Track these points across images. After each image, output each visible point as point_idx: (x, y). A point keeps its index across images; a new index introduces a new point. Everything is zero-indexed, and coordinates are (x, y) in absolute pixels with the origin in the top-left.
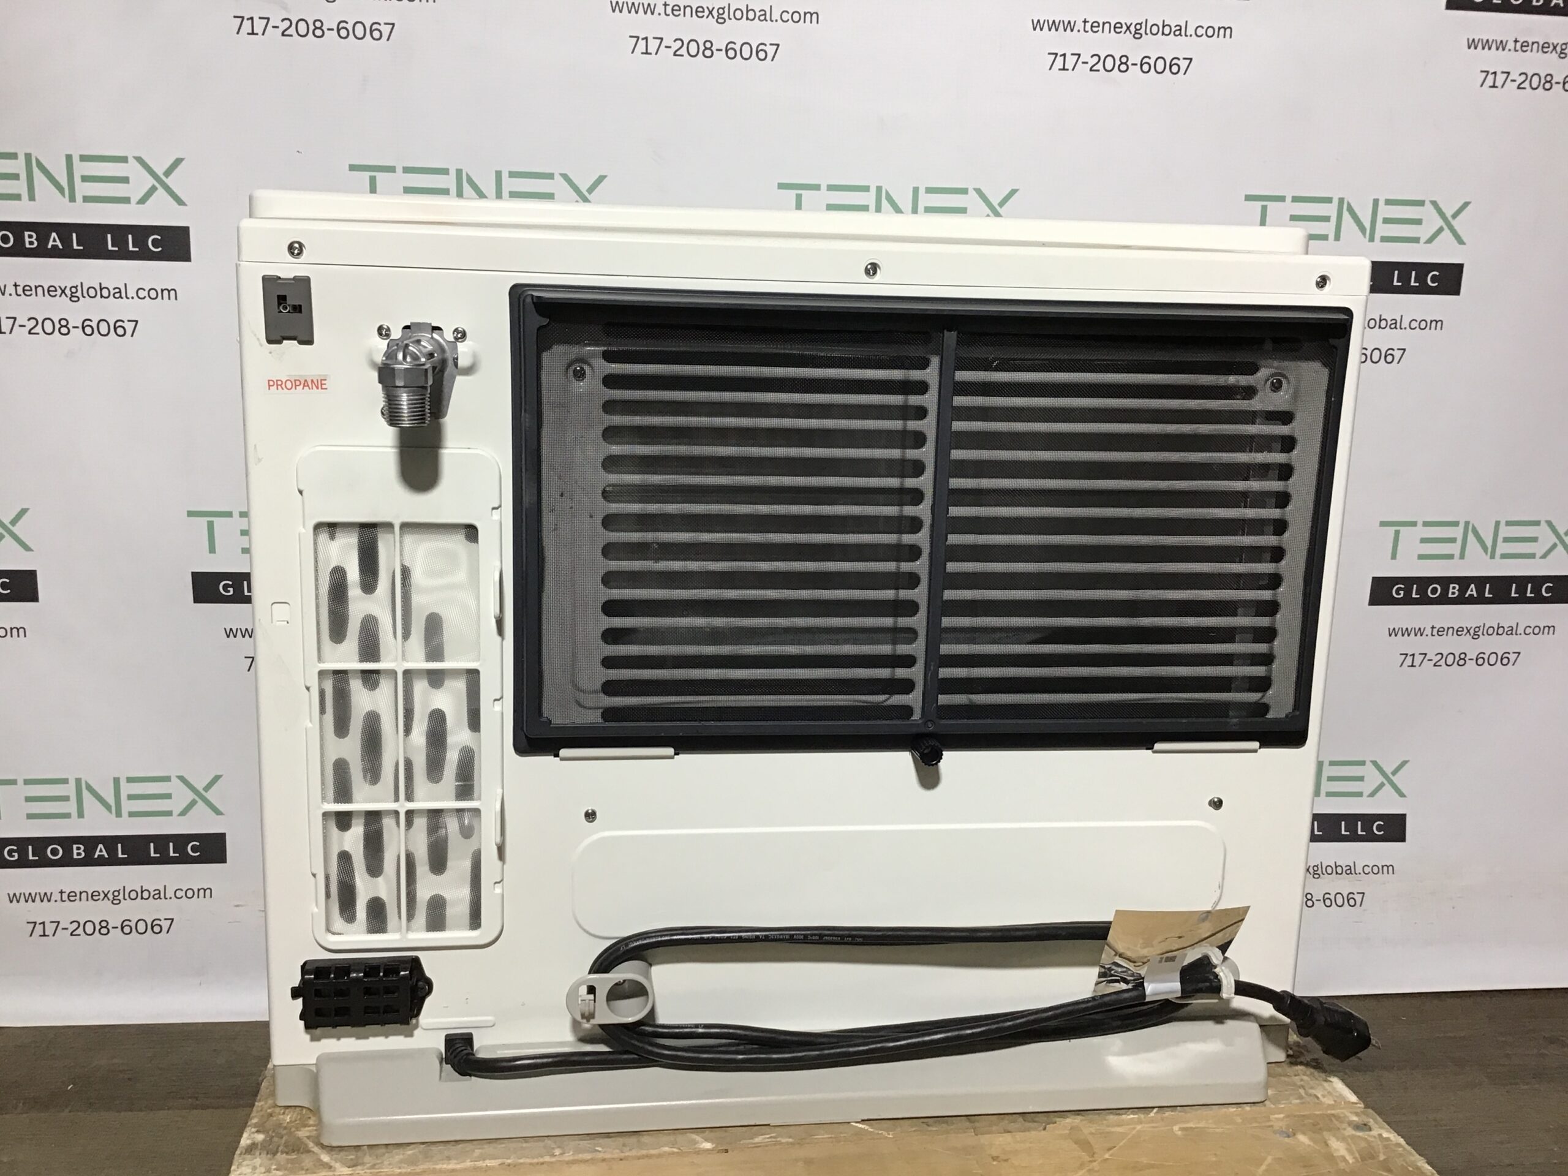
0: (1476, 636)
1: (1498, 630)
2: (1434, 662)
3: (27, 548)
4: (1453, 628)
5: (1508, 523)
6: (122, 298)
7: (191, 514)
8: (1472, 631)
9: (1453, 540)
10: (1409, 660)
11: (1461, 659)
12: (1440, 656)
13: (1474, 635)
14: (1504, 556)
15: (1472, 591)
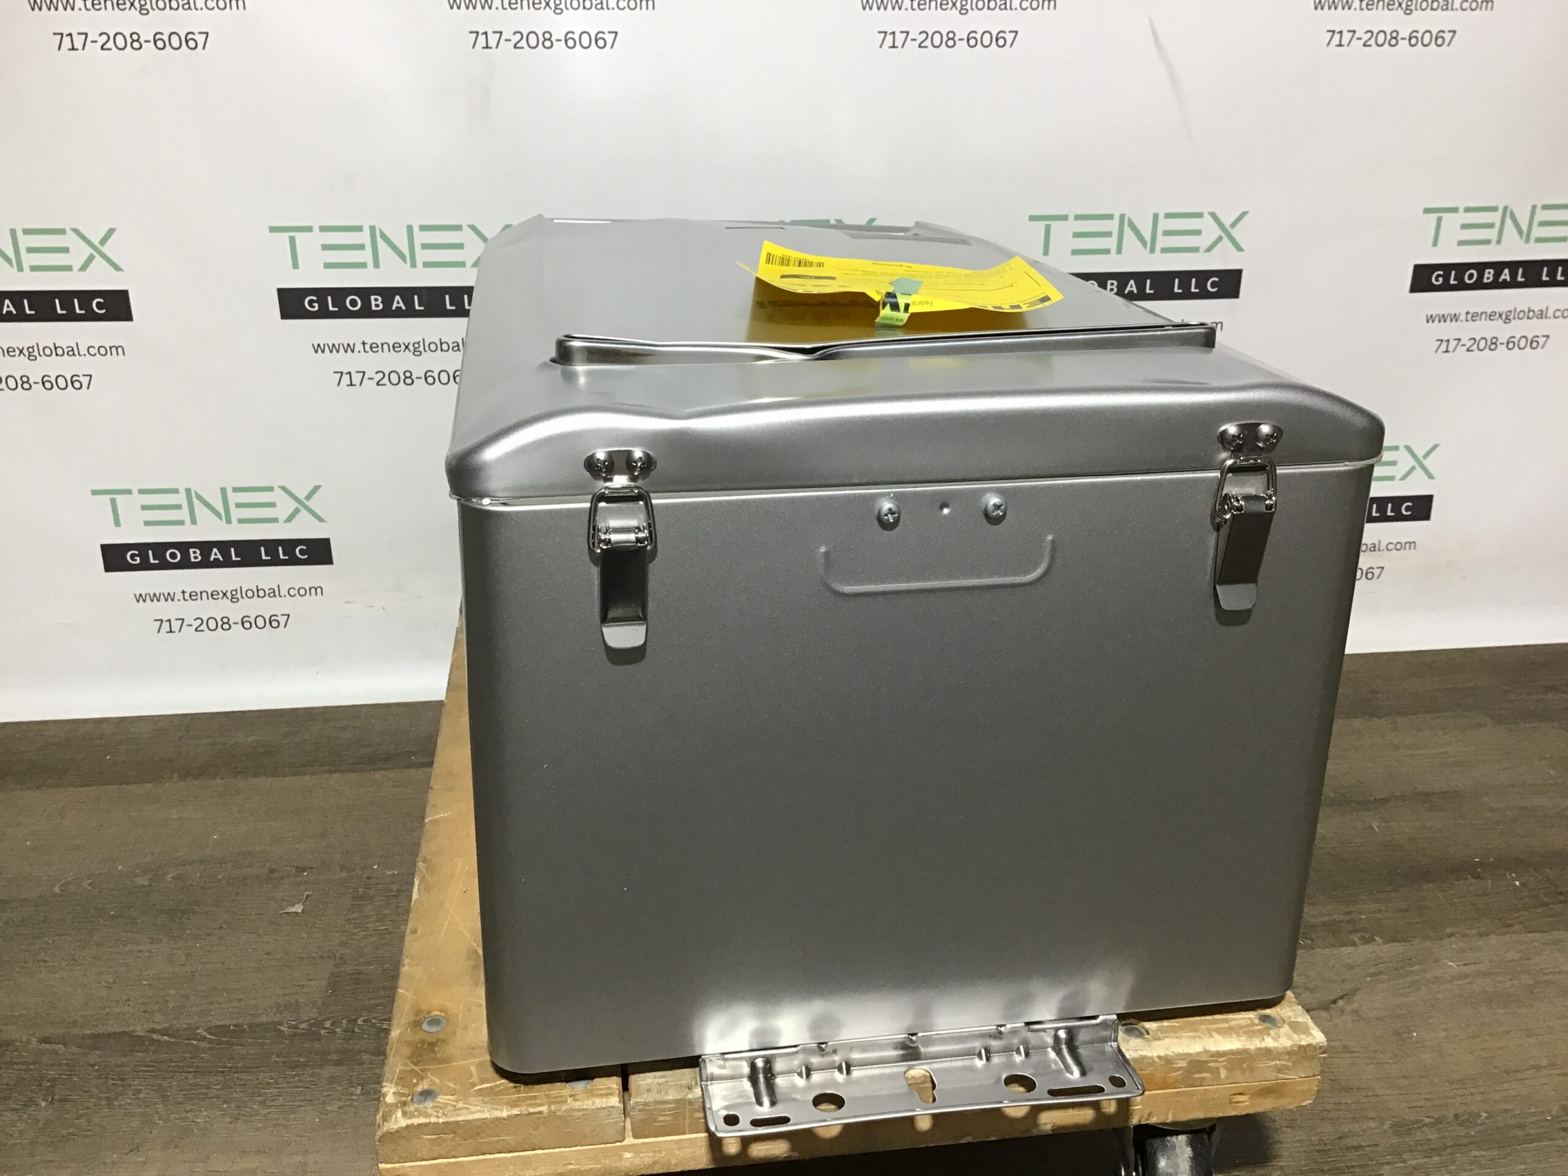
0: (1507, 320)
1: (1529, 314)
2: (1465, 348)
3: (118, 268)
4: (1486, 313)
5: (1546, 207)
6: (191, 9)
7: (273, 229)
8: (1504, 316)
9: (1491, 226)
10: (1444, 347)
11: (1492, 343)
12: (1472, 341)
13: (1506, 319)
14: (1539, 240)
15: (1506, 275)
